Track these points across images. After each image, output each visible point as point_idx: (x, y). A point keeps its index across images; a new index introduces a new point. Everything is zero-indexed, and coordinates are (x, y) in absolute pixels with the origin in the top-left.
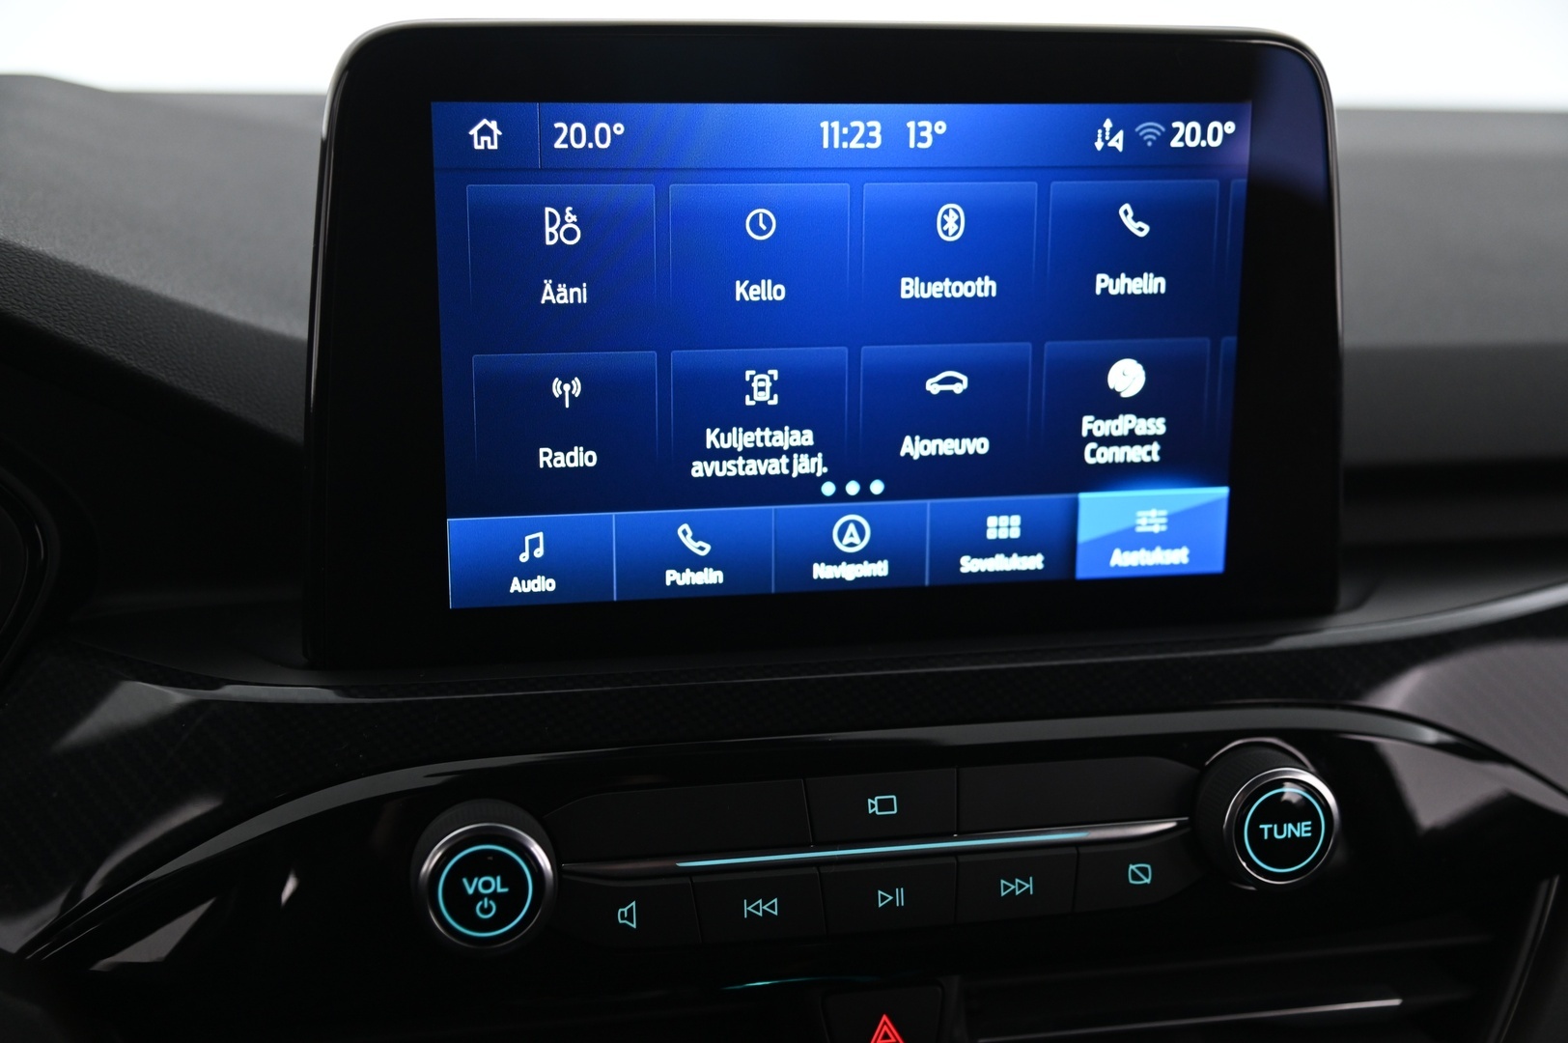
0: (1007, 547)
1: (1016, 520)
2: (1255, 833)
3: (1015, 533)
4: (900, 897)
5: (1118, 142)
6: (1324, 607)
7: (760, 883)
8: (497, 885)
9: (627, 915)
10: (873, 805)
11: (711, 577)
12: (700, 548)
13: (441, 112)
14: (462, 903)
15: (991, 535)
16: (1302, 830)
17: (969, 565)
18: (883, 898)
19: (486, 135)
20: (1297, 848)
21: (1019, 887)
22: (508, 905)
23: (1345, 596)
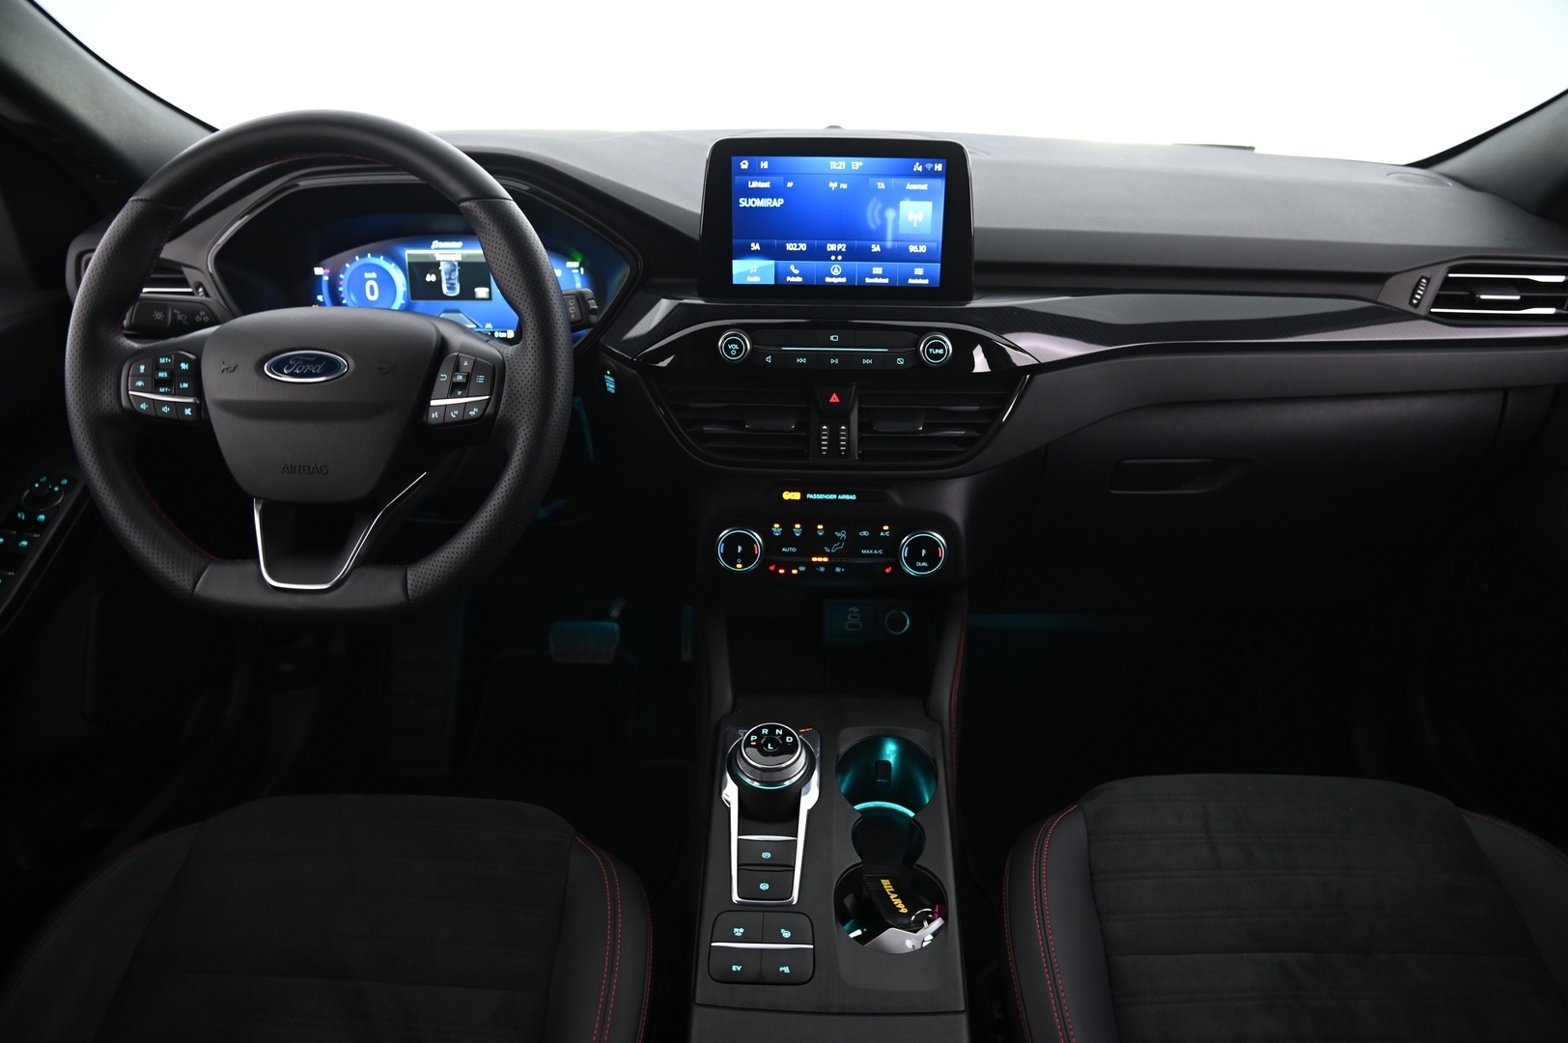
0: (878, 276)
1: (881, 269)
2: (928, 351)
3: (881, 272)
4: (837, 361)
5: (920, 169)
6: (970, 299)
7: (802, 354)
8: (736, 347)
9: (769, 359)
10: (832, 338)
11: (799, 279)
12: (796, 272)
13: (734, 159)
14: (728, 351)
15: (874, 272)
16: (941, 351)
17: (868, 280)
18: (832, 361)
19: (744, 165)
20: (939, 356)
21: (868, 361)
22: (739, 352)
23: (975, 297)
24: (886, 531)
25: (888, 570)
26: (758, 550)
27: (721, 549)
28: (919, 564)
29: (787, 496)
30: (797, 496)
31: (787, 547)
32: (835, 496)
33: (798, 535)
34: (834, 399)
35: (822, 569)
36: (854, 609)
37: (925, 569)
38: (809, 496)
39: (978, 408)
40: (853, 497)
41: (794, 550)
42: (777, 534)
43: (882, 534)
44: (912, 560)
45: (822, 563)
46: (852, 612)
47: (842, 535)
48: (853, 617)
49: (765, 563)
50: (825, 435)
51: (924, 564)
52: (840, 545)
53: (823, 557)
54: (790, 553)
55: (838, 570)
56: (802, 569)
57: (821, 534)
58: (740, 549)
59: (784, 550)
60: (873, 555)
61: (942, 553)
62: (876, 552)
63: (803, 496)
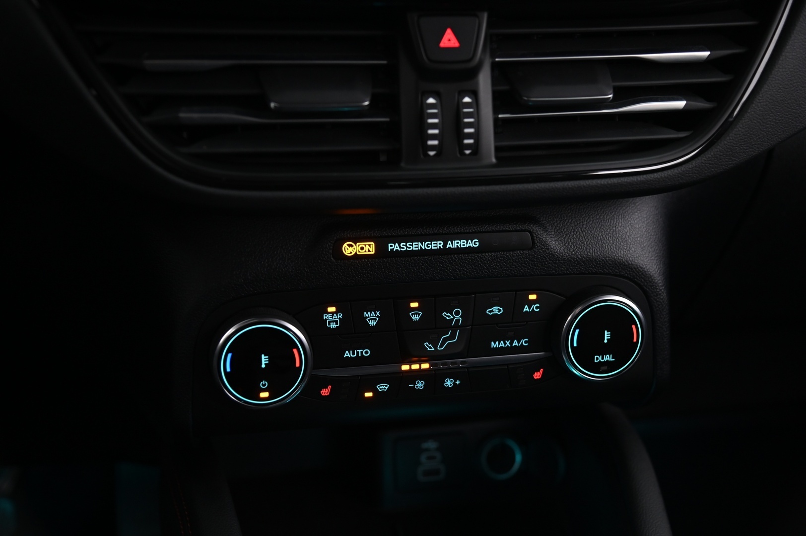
24: (533, 302)
25: (537, 375)
26: (300, 359)
27: (226, 364)
28: (598, 359)
29: (348, 250)
30: (369, 248)
31: (352, 349)
32: (440, 244)
33: (372, 323)
34: (449, 40)
35: (420, 385)
36: (431, 445)
37: (610, 366)
38: (394, 247)
39: (706, 54)
40: (473, 243)
41: (366, 353)
42: (333, 326)
43: (526, 309)
44: (584, 356)
45: (420, 374)
46: (427, 450)
47: (454, 316)
48: (430, 458)
49: (313, 384)
50: (433, 116)
51: (608, 358)
52: (452, 337)
53: (420, 362)
54: (360, 360)
55: (449, 383)
56: (383, 387)
57: (416, 318)
58: (264, 360)
59: (347, 354)
60: (512, 350)
61: (638, 334)
62: (515, 343)
63: (381, 248)
